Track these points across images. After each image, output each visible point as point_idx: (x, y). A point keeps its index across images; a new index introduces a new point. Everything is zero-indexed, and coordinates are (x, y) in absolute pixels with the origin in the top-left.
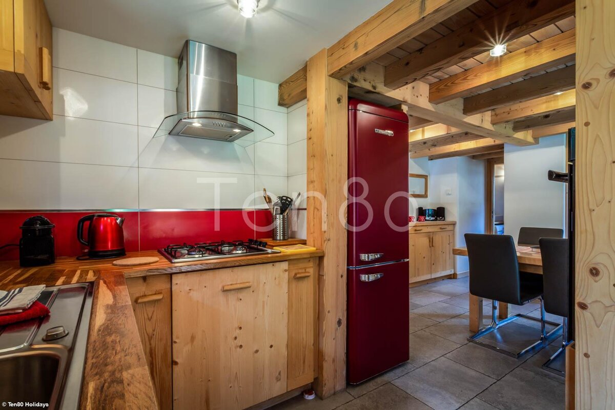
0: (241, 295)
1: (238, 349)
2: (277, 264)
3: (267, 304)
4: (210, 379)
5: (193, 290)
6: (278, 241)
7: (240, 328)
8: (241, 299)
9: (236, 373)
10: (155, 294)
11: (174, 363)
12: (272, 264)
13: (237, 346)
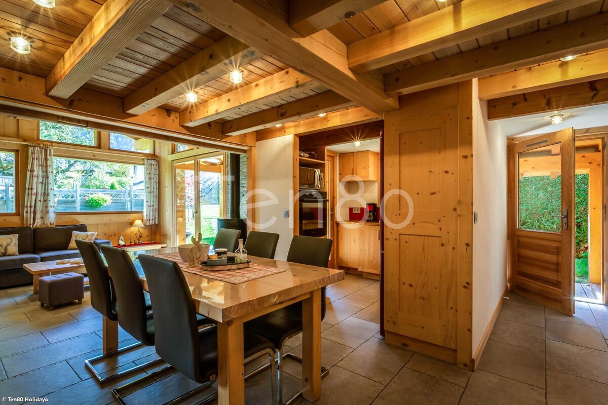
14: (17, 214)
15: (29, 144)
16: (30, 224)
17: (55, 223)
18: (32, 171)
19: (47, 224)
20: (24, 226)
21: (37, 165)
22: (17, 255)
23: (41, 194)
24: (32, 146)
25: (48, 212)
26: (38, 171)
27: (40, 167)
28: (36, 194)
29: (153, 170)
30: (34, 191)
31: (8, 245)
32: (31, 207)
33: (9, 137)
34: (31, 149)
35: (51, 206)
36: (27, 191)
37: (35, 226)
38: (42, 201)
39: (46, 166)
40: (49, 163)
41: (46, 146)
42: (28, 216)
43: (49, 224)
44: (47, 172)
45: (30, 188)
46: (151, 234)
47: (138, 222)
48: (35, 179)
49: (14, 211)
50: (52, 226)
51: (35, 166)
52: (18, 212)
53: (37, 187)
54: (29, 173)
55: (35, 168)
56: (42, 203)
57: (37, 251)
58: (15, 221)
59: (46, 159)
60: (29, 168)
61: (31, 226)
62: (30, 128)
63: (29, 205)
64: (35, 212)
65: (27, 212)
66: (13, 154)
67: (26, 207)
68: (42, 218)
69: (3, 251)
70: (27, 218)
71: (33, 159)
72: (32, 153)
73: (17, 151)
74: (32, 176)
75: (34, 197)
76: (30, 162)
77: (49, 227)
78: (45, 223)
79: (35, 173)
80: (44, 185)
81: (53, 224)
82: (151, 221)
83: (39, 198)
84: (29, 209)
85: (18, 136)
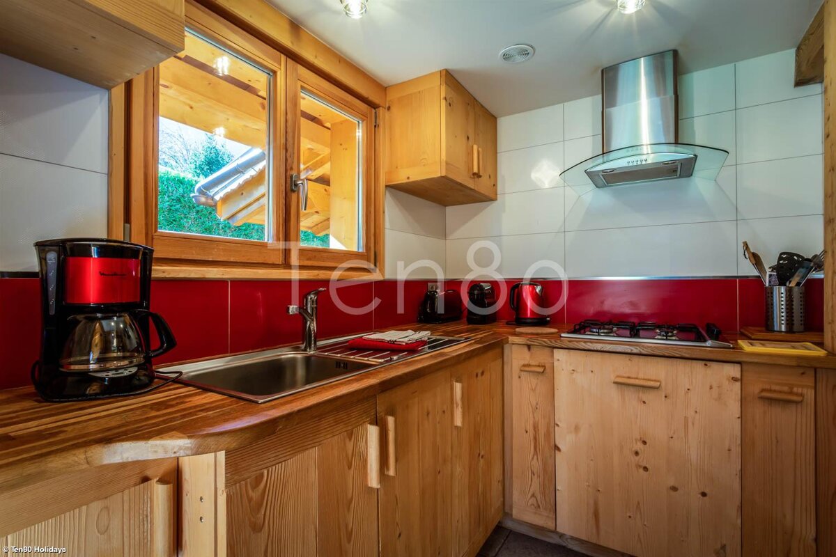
0: (647, 396)
1: (641, 470)
2: (715, 366)
3: (693, 424)
4: (600, 489)
5: (577, 372)
6: (775, 333)
7: (644, 443)
8: (644, 402)
9: (639, 503)
10: (539, 366)
11: (557, 448)
12: (704, 362)
13: (640, 466)
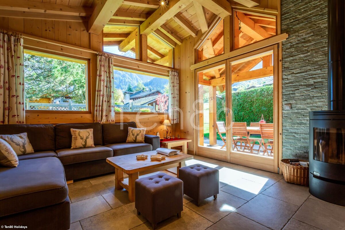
14: (89, 112)
15: (98, 53)
16: (99, 121)
17: (114, 121)
18: (100, 76)
19: (110, 121)
20: (95, 122)
21: (103, 71)
22: (93, 147)
23: (106, 96)
24: (99, 55)
25: (110, 111)
26: (104, 77)
27: (105, 73)
28: (103, 96)
29: (175, 80)
30: (102, 93)
31: (87, 138)
32: (99, 106)
33: (84, 47)
34: (99, 58)
35: (112, 106)
36: (96, 92)
37: (102, 122)
38: (106, 101)
39: (109, 73)
40: (111, 70)
41: (109, 57)
42: (98, 114)
43: (111, 121)
44: (110, 78)
45: (99, 90)
46: (173, 131)
47: (166, 122)
48: (102, 82)
49: (87, 110)
50: (113, 123)
51: (102, 71)
52: (90, 111)
53: (103, 90)
54: (98, 77)
55: (102, 74)
56: (106, 103)
57: (105, 144)
58: (88, 118)
59: (109, 67)
60: (98, 73)
61: (100, 122)
62: (98, 41)
63: (98, 105)
64: (102, 111)
65: (97, 111)
66: (86, 62)
67: (97, 106)
68: (106, 116)
69: (84, 143)
70: (97, 116)
71: (101, 66)
72: (100, 61)
73: (89, 60)
74: (100, 80)
75: (101, 97)
76: (98, 68)
77: (111, 123)
78: (109, 120)
79: (102, 78)
80: (108, 88)
81: (113, 121)
82: (175, 121)
83: (104, 99)
84: (98, 107)
85: (90, 47)
